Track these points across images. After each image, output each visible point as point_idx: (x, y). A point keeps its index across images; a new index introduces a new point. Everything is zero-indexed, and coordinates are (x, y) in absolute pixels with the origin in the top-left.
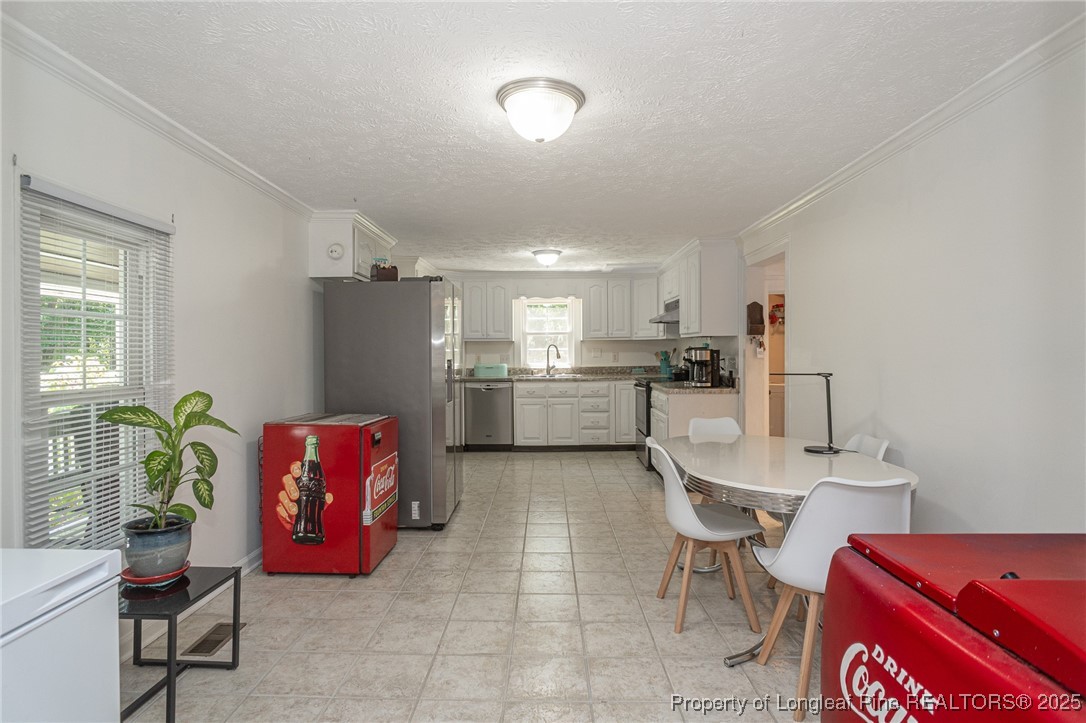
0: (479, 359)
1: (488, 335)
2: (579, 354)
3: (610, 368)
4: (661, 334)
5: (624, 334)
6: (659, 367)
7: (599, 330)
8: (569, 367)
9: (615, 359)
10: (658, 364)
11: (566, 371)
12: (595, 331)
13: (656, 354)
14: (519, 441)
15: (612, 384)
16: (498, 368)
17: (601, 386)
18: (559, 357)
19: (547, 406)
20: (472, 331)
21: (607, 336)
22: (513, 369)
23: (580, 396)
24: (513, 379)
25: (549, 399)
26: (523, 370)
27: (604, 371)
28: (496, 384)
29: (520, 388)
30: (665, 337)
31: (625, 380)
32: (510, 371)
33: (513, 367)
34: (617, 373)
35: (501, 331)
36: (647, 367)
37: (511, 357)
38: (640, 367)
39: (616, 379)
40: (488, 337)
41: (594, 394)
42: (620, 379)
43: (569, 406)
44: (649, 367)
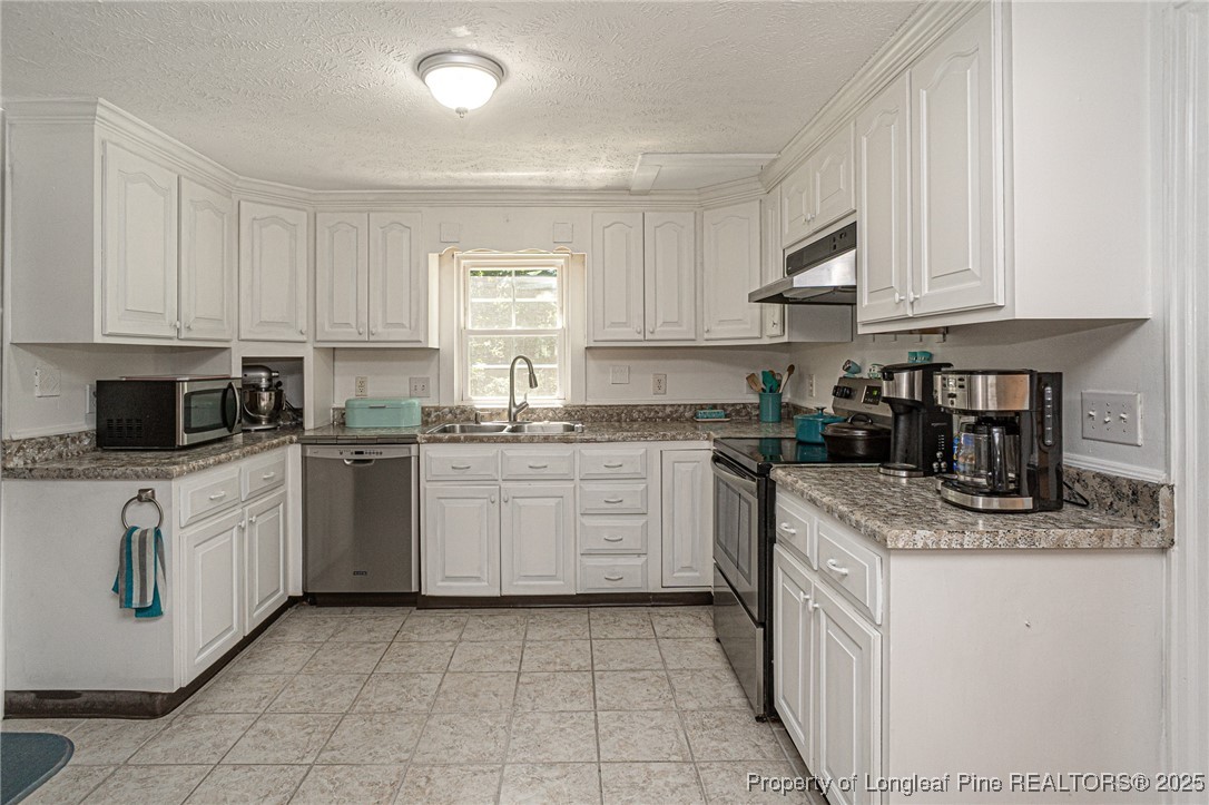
0: (361, 384)
1: (371, 333)
2: (581, 379)
3: (649, 407)
4: (776, 330)
5: (681, 334)
6: (757, 407)
7: (625, 324)
8: (559, 404)
9: (660, 386)
10: (754, 399)
11: (554, 414)
12: (614, 324)
13: (751, 378)
14: (433, 586)
15: (654, 447)
16: (399, 407)
17: (629, 453)
18: (533, 383)
19: (503, 501)
20: (334, 325)
21: (641, 337)
22: (437, 409)
23: (577, 479)
24: (418, 439)
25: (504, 485)
26: (458, 412)
27: (635, 415)
28: (378, 449)
29: (435, 459)
30: (785, 339)
31: (686, 439)
32: (429, 415)
33: (437, 405)
34: (664, 420)
35: (402, 325)
36: (728, 405)
37: (433, 384)
38: (714, 406)
39: (664, 438)
40: (372, 338)
41: (613, 474)
42: (674, 438)
43: (552, 502)
44: (733, 405)
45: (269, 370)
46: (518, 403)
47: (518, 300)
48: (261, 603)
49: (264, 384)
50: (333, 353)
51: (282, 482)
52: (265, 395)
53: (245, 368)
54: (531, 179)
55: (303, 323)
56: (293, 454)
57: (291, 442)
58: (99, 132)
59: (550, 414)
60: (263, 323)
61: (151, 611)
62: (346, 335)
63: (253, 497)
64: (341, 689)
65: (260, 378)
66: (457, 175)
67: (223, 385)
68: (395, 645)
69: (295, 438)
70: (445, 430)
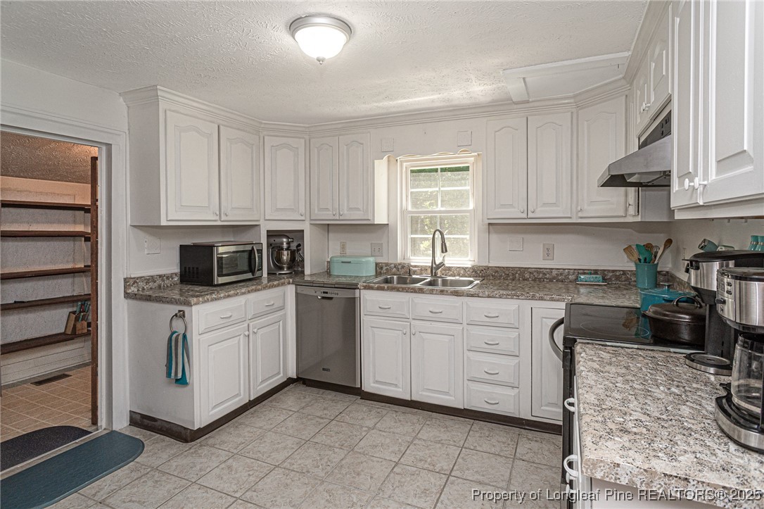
0: (343, 247)
1: (340, 215)
3: (538, 270)
4: (632, 210)
5: (558, 212)
6: (634, 274)
7: (511, 206)
8: (469, 265)
9: (549, 253)
10: (631, 266)
12: (503, 206)
13: (628, 250)
14: (369, 386)
15: (527, 305)
16: (360, 263)
17: (506, 307)
18: (444, 249)
19: (412, 334)
20: (320, 209)
21: (525, 216)
22: (387, 264)
23: (465, 323)
24: (359, 286)
25: (413, 322)
26: (400, 267)
27: (527, 276)
28: (336, 291)
29: (370, 300)
30: (639, 219)
31: (552, 300)
32: (382, 268)
33: (386, 262)
34: (551, 280)
35: (358, 209)
36: (609, 271)
37: (385, 246)
38: (596, 272)
39: (533, 298)
40: (341, 218)
41: (491, 322)
42: (541, 299)
43: (446, 338)
44: (613, 271)
45: (288, 238)
46: (437, 262)
47: (442, 189)
48: (263, 381)
49: (285, 246)
50: (327, 228)
51: (282, 308)
52: (285, 253)
53: (269, 236)
54: (433, 101)
55: (302, 210)
56: (290, 291)
57: (289, 283)
58: (162, 105)
59: (462, 272)
60: (278, 210)
61: (182, 381)
62: (327, 216)
63: (254, 318)
64: (285, 448)
65: (282, 244)
66: (381, 104)
67: (248, 248)
68: (334, 422)
69: (291, 280)
70: (386, 281)
